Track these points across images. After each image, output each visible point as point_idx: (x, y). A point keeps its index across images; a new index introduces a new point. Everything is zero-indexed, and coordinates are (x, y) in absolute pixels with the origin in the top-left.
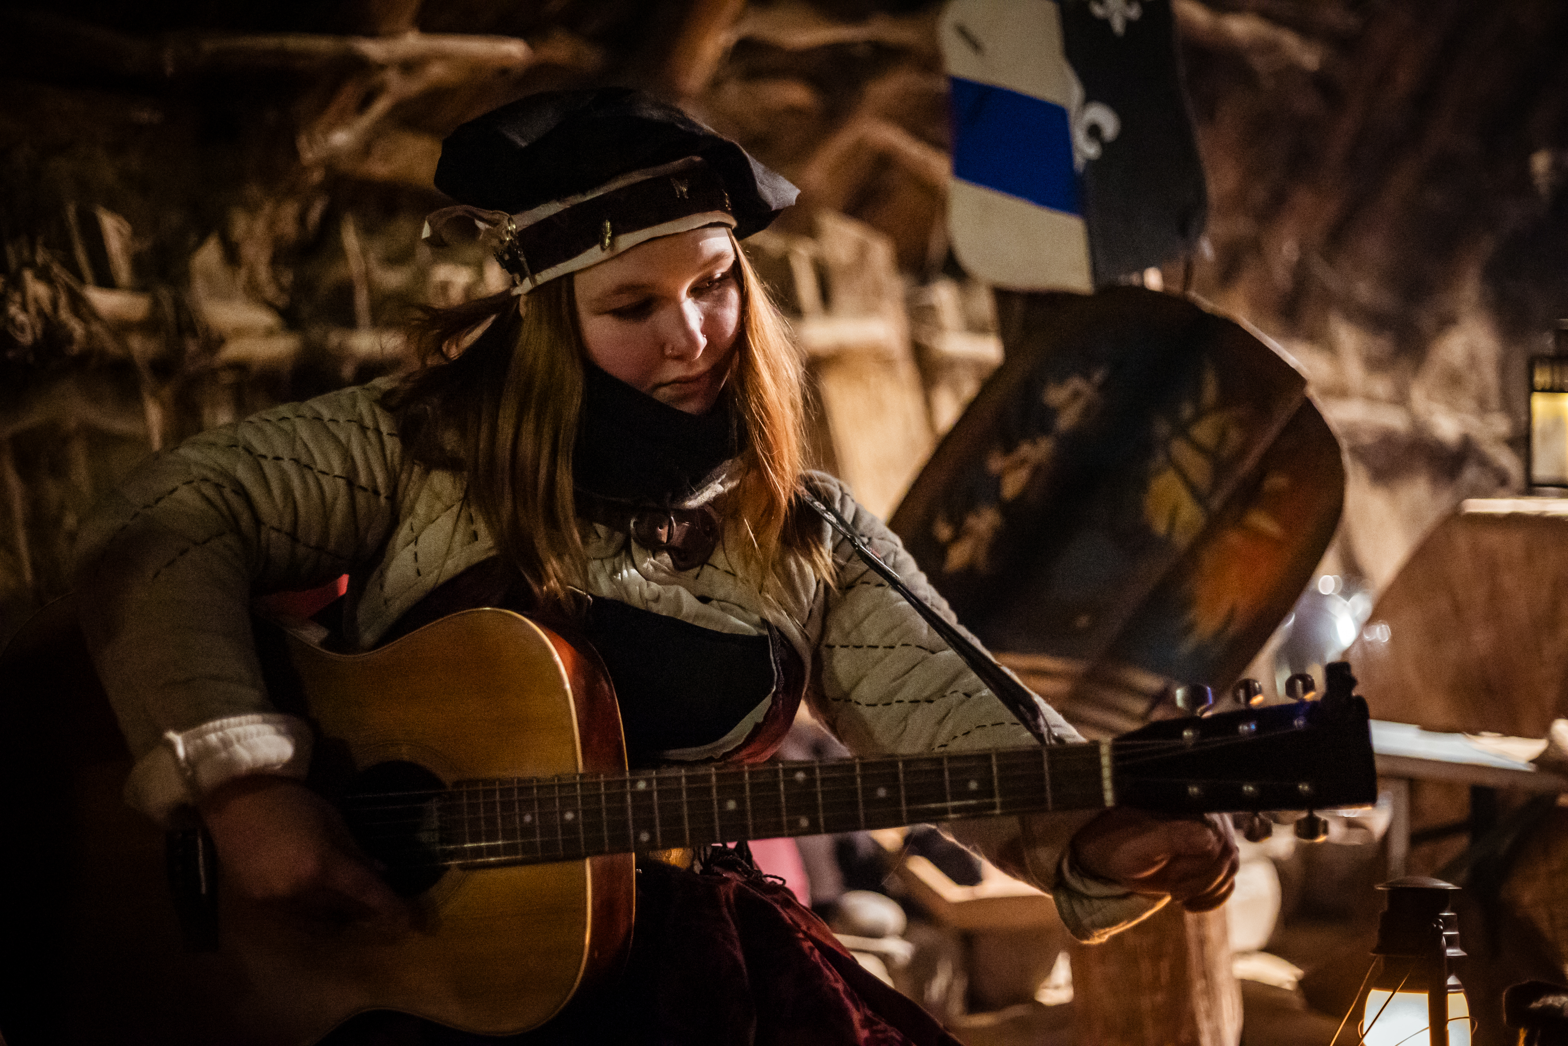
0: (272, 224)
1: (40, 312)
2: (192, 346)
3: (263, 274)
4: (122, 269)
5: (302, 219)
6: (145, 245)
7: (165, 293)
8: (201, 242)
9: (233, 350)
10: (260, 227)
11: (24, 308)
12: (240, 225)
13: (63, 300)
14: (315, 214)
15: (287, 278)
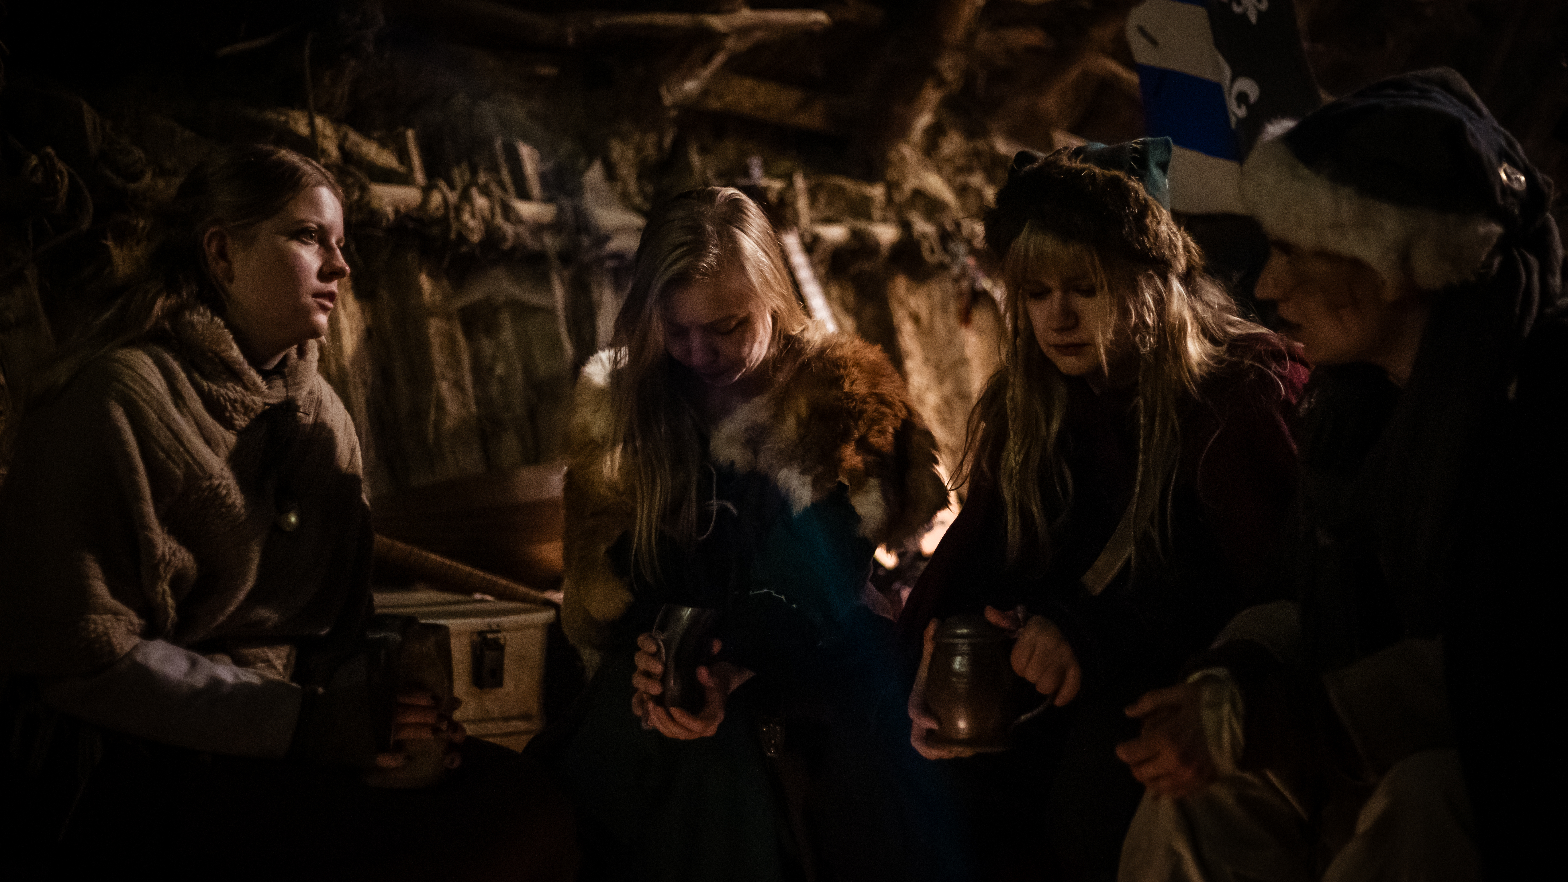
0: (639, 150)
1: (483, 219)
2: (586, 241)
3: (632, 186)
4: (535, 187)
5: (659, 145)
6: (548, 166)
7: (566, 203)
8: (589, 164)
9: (614, 245)
10: (631, 153)
11: (473, 215)
12: (618, 150)
13: (498, 210)
14: (668, 141)
15: (649, 189)
